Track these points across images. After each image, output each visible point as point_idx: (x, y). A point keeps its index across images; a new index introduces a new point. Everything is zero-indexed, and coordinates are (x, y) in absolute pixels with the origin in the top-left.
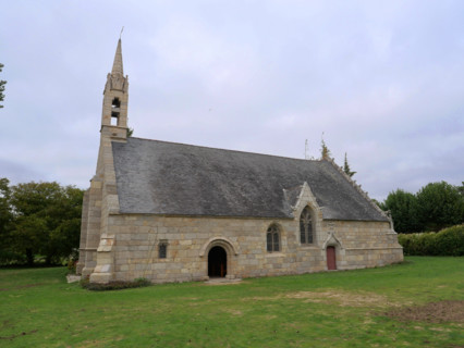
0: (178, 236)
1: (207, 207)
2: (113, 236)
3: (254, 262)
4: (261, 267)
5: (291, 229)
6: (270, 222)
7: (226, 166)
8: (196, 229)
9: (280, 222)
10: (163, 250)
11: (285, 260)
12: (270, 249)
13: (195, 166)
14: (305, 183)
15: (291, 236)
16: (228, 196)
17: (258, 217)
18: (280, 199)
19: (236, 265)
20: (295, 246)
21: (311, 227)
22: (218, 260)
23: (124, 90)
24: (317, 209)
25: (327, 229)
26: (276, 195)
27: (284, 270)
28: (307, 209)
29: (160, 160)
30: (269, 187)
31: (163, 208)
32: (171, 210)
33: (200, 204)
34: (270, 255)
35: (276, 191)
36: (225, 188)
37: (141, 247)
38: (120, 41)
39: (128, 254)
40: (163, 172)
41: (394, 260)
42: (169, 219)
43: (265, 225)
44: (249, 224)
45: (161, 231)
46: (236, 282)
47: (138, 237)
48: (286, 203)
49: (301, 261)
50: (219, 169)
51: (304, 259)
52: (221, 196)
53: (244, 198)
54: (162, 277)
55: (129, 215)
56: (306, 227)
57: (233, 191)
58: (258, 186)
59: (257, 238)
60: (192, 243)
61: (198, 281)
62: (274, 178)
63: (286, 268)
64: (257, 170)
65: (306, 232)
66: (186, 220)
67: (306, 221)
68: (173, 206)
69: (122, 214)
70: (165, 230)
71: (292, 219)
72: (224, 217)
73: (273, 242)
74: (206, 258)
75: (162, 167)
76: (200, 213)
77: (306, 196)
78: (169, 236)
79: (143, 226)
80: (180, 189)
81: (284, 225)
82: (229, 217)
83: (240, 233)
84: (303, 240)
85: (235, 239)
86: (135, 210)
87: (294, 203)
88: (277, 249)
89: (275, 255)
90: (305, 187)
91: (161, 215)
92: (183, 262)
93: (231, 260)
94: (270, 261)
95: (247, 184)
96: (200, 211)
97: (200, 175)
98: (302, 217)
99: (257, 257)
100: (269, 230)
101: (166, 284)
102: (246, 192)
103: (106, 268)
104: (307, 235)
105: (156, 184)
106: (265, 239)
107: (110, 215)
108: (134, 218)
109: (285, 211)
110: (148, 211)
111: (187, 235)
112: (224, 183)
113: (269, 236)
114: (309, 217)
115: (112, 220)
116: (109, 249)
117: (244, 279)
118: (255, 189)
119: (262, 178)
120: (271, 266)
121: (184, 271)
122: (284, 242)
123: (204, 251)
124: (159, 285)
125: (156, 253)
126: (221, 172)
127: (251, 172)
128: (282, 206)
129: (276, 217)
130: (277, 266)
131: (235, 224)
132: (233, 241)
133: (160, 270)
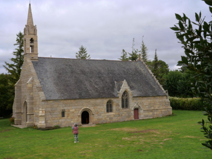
0: (69, 108)
1: (80, 94)
2: (44, 109)
3: (101, 117)
4: (104, 119)
5: (117, 102)
6: (108, 100)
7: (87, 70)
8: (76, 104)
9: (113, 99)
10: (63, 114)
11: (114, 116)
12: (108, 111)
13: (72, 72)
14: (125, 80)
15: (118, 105)
16: (89, 88)
17: (103, 98)
18: (113, 87)
19: (93, 119)
20: (119, 110)
21: (127, 100)
22: (85, 117)
23: (35, 34)
24: (130, 92)
25: (135, 101)
26: (111, 85)
27: (114, 120)
28: (125, 93)
29: (56, 70)
30: (108, 81)
31: (63, 96)
32: (66, 97)
33: (77, 93)
34: (108, 114)
35: (111, 83)
36: (87, 83)
37: (55, 113)
38: (30, 4)
39: (50, 116)
40: (58, 77)
41: (168, 114)
42: (65, 101)
43: (106, 101)
44: (99, 101)
45: (61, 106)
46: (94, 126)
47: (53, 109)
48: (116, 89)
49: (122, 116)
50: (83, 72)
51: (123, 115)
52: (86, 88)
53: (96, 88)
54: (63, 125)
55: (50, 100)
56: (125, 100)
57: (91, 85)
58: (103, 81)
59: (102, 107)
60: (75, 110)
62: (111, 75)
63: (115, 119)
64: (103, 71)
65: (125, 103)
66: (72, 101)
67: (125, 98)
68: (66, 95)
69: (47, 100)
70: (64, 105)
71: (118, 97)
72: (88, 99)
73: (109, 108)
74: (81, 116)
75: (57, 74)
76: (78, 97)
77: (125, 86)
78: (65, 108)
79: (55, 104)
80: (68, 86)
81: (114, 100)
82: (90, 98)
83: (95, 105)
84: (123, 106)
85: (93, 108)
86: (52, 98)
87: (119, 90)
88: (111, 111)
89: (110, 113)
90: (125, 82)
91: (62, 100)
92: (72, 118)
93: (91, 117)
94: (108, 116)
95: (97, 80)
97: (75, 77)
98: (123, 96)
99: (102, 115)
100: (108, 103)
101: (66, 127)
102: (97, 85)
103: (44, 122)
104: (125, 104)
105: (57, 84)
106: (105, 107)
107: (43, 101)
108: (52, 102)
109: (115, 94)
110: (57, 98)
111: (73, 107)
112: (87, 80)
113: (107, 105)
114: (126, 96)
115: (43, 103)
116: (44, 114)
117: (97, 124)
118: (101, 83)
119: (105, 76)
120: (108, 119)
121: (72, 122)
122: (114, 108)
123: (80, 113)
124: (63, 128)
125: (60, 115)
126: (85, 74)
127: (99, 73)
128: (114, 91)
129: (111, 97)
130: (111, 119)
131: (92, 101)
132: (92, 109)
133: (63, 122)
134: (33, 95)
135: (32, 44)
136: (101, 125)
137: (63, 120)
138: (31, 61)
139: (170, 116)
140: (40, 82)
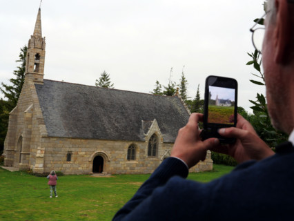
0: (78, 150)
1: (94, 133)
2: (44, 149)
3: (119, 166)
4: (123, 168)
5: (143, 147)
6: (130, 143)
7: (107, 102)
8: (88, 146)
9: (136, 143)
10: (69, 157)
11: (137, 165)
12: (129, 158)
13: (87, 103)
14: (155, 120)
15: (143, 151)
16: (107, 125)
17: (123, 140)
18: (139, 127)
19: (109, 166)
20: (144, 158)
21: (155, 147)
22: (98, 163)
23: (42, 48)
24: (160, 135)
25: (165, 148)
26: (137, 125)
27: (136, 171)
28: (154, 136)
29: (65, 98)
30: (133, 118)
31: (70, 134)
32: (75, 135)
33: (90, 131)
34: (128, 162)
35: (137, 122)
36: (105, 120)
37: (58, 155)
38: (40, 9)
39: (51, 159)
40: (68, 108)
41: (207, 169)
42: (73, 140)
43: (127, 145)
44: (118, 144)
45: (67, 147)
46: (108, 176)
47: (56, 149)
48: (142, 131)
49: (147, 166)
50: (102, 105)
51: (149, 165)
52: (103, 125)
53: (116, 127)
54: (68, 171)
55: (52, 137)
56: (152, 146)
57: (110, 122)
58: (126, 118)
59: (122, 152)
60: (85, 153)
61: (87, 174)
62: (137, 111)
63: (137, 170)
64: (127, 105)
65: (152, 149)
66: (82, 141)
67: (153, 143)
68: (75, 132)
69: (49, 137)
70: (71, 146)
71: (144, 142)
72: (104, 140)
73: (131, 155)
74: (92, 162)
75: (67, 104)
76: (91, 137)
77: (154, 127)
78: (73, 150)
79: (60, 143)
80: (79, 120)
81: (139, 145)
82: (107, 140)
83: (112, 149)
84: (149, 154)
85: (109, 152)
86: (55, 135)
87: (146, 132)
88: (133, 158)
89: (132, 162)
90: (154, 122)
91: (69, 138)
92: (80, 164)
93: (106, 164)
94: (128, 165)
95: (119, 116)
96: (90, 135)
97: (90, 110)
98: (150, 140)
99: (121, 163)
100: (130, 147)
101: (71, 175)
102: (118, 122)
103: (41, 165)
104: (153, 151)
105: (64, 117)
106: (127, 153)
107: (43, 137)
108: (55, 139)
109: (140, 136)
110: (62, 135)
111: (82, 149)
112: (105, 115)
113: (129, 151)
114: (155, 140)
115: (43, 140)
116: (42, 155)
117: (113, 174)
118: (124, 120)
119: (129, 111)
120: (128, 168)
121: (80, 168)
122: (138, 155)
123: (91, 158)
124: (67, 175)
125: (65, 158)
126: (103, 107)
127: (123, 107)
128: (139, 132)
129: (134, 140)
130: (132, 168)
131: (110, 143)
132: (108, 153)
133: (68, 167)
134: (31, 129)
135: (37, 61)
136: (119, 175)
137: (68, 165)
138: (33, 83)
139: (209, 171)
140: (43, 113)
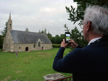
0: (22, 46)
1: (26, 42)
2: (13, 46)
3: (32, 49)
5: (37, 45)
7: (28, 35)
8: (24, 45)
10: (20, 48)
11: (36, 49)
12: (34, 47)
13: (23, 35)
15: (37, 46)
16: (28, 40)
17: (32, 43)
19: (29, 50)
21: (40, 44)
22: (27, 49)
23: (11, 22)
24: (41, 42)
25: (42, 45)
26: (35, 40)
28: (39, 42)
29: (18, 34)
30: (34, 38)
32: (21, 43)
36: (28, 39)
37: (17, 48)
38: (10, 13)
39: (15, 49)
43: (33, 44)
44: (31, 44)
45: (19, 46)
46: (29, 52)
47: (16, 46)
48: (37, 41)
49: (38, 49)
50: (27, 36)
53: (31, 40)
54: (20, 51)
59: (32, 46)
60: (24, 47)
61: (24, 52)
63: (36, 50)
64: (33, 35)
67: (39, 44)
69: (14, 44)
71: (37, 43)
73: (34, 46)
75: (18, 36)
77: (39, 40)
78: (21, 46)
80: (22, 39)
81: (36, 44)
83: (30, 45)
84: (39, 46)
88: (35, 47)
89: (35, 48)
90: (39, 39)
92: (22, 49)
93: (29, 49)
94: (34, 49)
95: (31, 38)
96: (24, 43)
97: (24, 37)
103: (13, 50)
105: (18, 39)
108: (16, 44)
109: (36, 42)
110: (18, 43)
116: (13, 48)
122: (36, 46)
123: (25, 48)
127: (32, 36)
130: (35, 50)
131: (29, 44)
132: (29, 46)
133: (20, 50)
134: (10, 42)
135: (10, 26)
136: (32, 51)
137: (19, 50)
138: (10, 31)
139: (52, 49)
140: (12, 38)
